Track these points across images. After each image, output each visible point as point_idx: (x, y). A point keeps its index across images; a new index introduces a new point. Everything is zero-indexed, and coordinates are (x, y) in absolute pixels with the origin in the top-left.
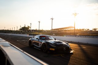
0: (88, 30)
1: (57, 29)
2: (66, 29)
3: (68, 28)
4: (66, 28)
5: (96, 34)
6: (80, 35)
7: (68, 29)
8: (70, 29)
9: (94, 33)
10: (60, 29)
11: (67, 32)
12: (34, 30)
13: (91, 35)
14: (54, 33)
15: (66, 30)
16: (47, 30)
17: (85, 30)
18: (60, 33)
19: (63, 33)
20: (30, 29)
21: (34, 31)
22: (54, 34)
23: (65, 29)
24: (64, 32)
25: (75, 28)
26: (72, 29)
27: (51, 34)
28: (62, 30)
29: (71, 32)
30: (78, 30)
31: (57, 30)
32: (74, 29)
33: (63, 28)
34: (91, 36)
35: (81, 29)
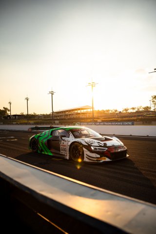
0: (116, 111)
1: (62, 112)
2: (79, 111)
3: (82, 109)
4: (79, 109)
5: (127, 119)
6: (103, 121)
7: (82, 111)
8: (85, 111)
9: (125, 117)
10: (67, 111)
11: (81, 116)
12: (18, 115)
13: (120, 119)
14: (57, 120)
15: (80, 114)
16: (44, 115)
17: (110, 112)
18: (69, 119)
19: (74, 119)
20: (8, 113)
21: (17, 117)
22: (57, 122)
23: (76, 111)
24: (75, 116)
25: (93, 108)
26: (89, 110)
27: (53, 121)
28: (72, 112)
29: (88, 116)
30: (99, 112)
31: (63, 114)
32: (91, 110)
33: (73, 110)
34: (121, 121)
35: (105, 110)
